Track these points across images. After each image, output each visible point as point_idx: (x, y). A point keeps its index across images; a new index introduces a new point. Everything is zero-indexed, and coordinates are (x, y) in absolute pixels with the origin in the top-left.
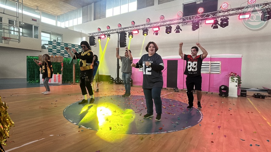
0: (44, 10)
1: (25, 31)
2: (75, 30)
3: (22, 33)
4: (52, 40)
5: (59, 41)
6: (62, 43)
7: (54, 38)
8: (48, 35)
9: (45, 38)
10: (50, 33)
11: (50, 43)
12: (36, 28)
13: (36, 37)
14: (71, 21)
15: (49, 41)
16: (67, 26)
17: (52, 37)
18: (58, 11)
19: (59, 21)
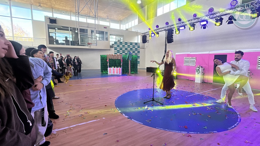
0: (112, 18)
4: (117, 41)
7: (118, 38)
8: (114, 37)
14: (130, 23)
15: (115, 42)
16: (127, 28)
18: (121, 17)
19: (122, 24)
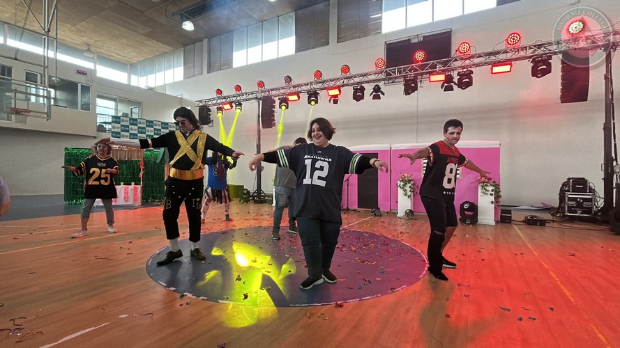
0: (102, 51)
1: (60, 95)
2: (169, 92)
3: (55, 99)
4: (120, 114)
5: (134, 116)
6: (142, 121)
7: (123, 109)
8: (112, 104)
9: (105, 109)
10: (114, 100)
11: (116, 119)
12: (86, 89)
13: (86, 107)
14: (160, 75)
15: (113, 117)
16: (152, 85)
17: (119, 108)
18: (134, 54)
19: (135, 74)
